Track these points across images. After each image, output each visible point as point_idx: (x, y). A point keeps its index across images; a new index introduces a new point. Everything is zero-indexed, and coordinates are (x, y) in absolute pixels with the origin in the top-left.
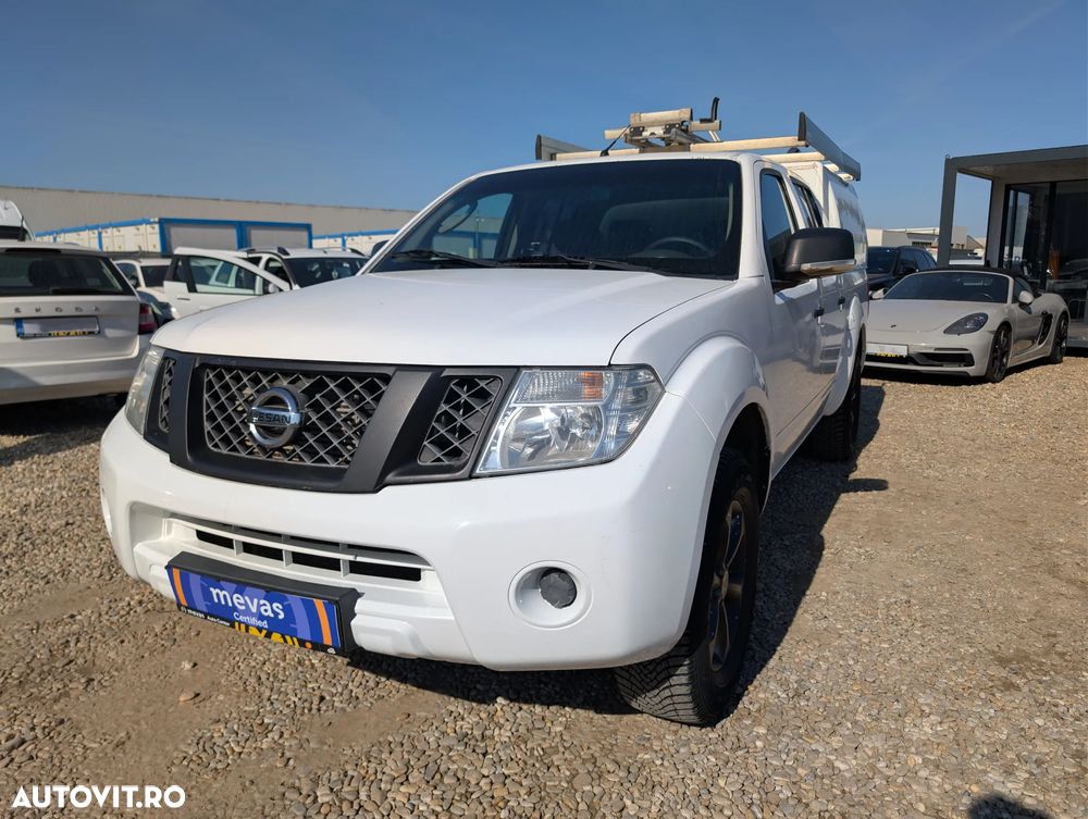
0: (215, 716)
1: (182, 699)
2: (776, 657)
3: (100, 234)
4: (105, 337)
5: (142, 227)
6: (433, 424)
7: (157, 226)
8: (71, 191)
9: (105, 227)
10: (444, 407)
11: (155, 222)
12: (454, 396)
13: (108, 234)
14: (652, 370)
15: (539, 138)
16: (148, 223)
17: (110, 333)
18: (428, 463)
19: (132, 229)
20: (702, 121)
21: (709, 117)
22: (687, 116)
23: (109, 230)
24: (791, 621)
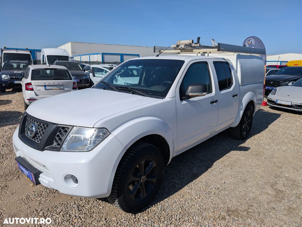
0: (34, 190)
1: (31, 185)
2: (168, 198)
3: (90, 56)
4: (64, 90)
5: (98, 55)
6: (56, 137)
7: (101, 55)
8: (90, 43)
9: (91, 54)
10: (58, 133)
11: (101, 54)
12: (60, 131)
13: (92, 56)
14: (106, 129)
15: (155, 47)
16: (100, 54)
17: (66, 89)
18: (54, 146)
19: (96, 55)
20: (195, 44)
21: (196, 43)
22: (191, 42)
23: (92, 55)
24: (182, 188)
